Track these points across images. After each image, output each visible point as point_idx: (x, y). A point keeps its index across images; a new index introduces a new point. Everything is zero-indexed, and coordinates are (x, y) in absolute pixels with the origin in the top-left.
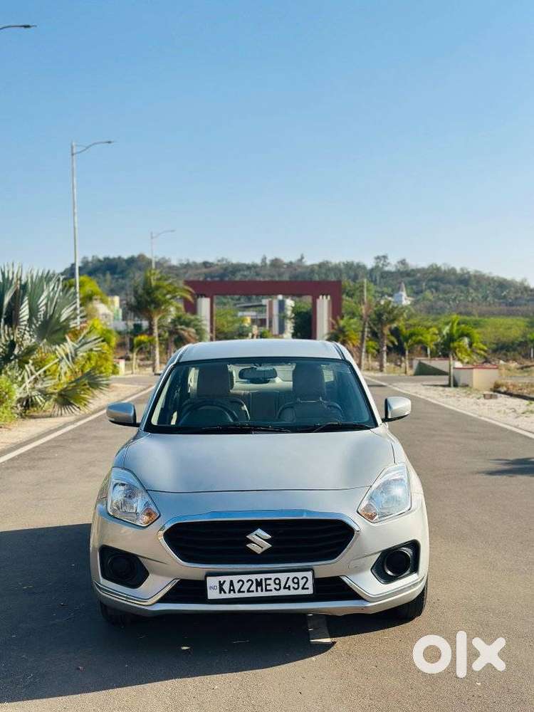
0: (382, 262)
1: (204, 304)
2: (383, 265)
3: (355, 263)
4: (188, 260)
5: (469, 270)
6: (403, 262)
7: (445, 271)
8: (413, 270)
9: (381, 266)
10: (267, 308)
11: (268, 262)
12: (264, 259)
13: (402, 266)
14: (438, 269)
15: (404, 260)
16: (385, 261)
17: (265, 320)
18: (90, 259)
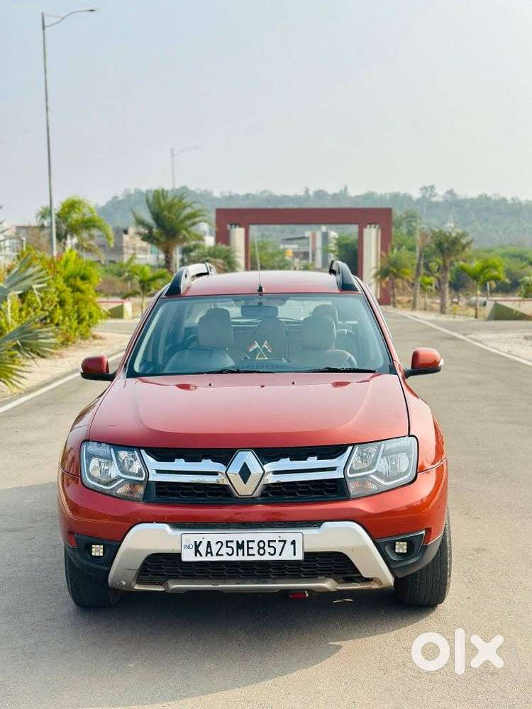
0: (429, 193)
1: (238, 234)
2: (431, 195)
3: (401, 194)
4: (230, 193)
5: (521, 200)
6: (451, 192)
7: (495, 201)
8: (462, 201)
9: (428, 196)
10: (310, 240)
11: (311, 193)
12: (307, 191)
13: (450, 196)
14: (488, 199)
15: (452, 190)
16: (432, 191)
17: (308, 253)
18: (132, 191)
